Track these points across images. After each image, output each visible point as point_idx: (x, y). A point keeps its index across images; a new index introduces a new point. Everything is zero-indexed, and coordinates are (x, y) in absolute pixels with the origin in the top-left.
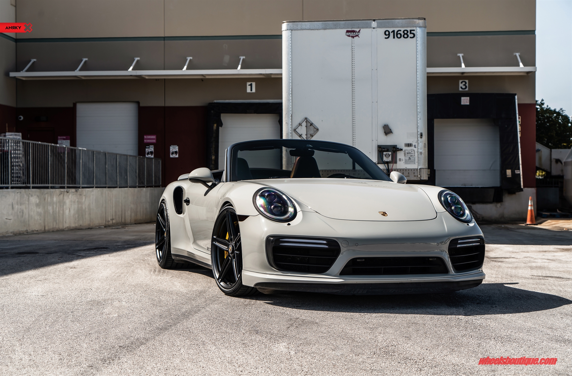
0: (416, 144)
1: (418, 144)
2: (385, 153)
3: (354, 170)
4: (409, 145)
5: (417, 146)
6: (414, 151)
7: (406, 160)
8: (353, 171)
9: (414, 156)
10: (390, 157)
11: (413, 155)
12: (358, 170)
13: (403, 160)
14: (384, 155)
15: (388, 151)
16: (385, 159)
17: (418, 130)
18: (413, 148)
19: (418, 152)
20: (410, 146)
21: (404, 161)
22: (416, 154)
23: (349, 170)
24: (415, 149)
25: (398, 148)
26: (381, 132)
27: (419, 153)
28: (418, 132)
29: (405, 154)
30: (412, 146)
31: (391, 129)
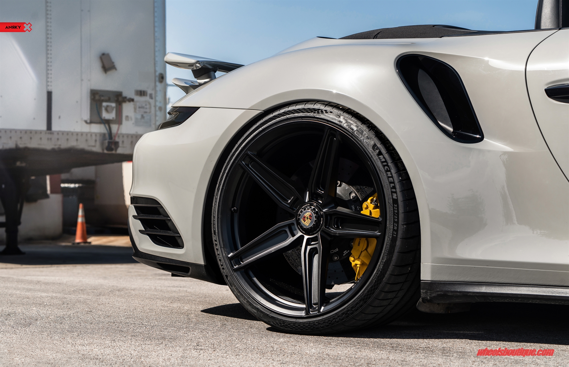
0: (153, 92)
1: (156, 92)
2: (105, 104)
3: (49, 131)
4: (142, 93)
5: (153, 96)
6: (150, 104)
7: (136, 119)
8: (48, 133)
9: (150, 112)
10: (114, 112)
11: (148, 110)
12: (56, 131)
13: (131, 119)
14: (103, 109)
15: (109, 100)
16: (105, 115)
17: (157, 69)
18: (147, 98)
19: (155, 106)
20: (144, 95)
21: (133, 121)
22: (153, 109)
23: (41, 132)
24: (151, 101)
25: (126, 98)
26: (97, 66)
27: (157, 108)
28: (155, 71)
29: (135, 109)
30: (146, 95)
31: (113, 63)
